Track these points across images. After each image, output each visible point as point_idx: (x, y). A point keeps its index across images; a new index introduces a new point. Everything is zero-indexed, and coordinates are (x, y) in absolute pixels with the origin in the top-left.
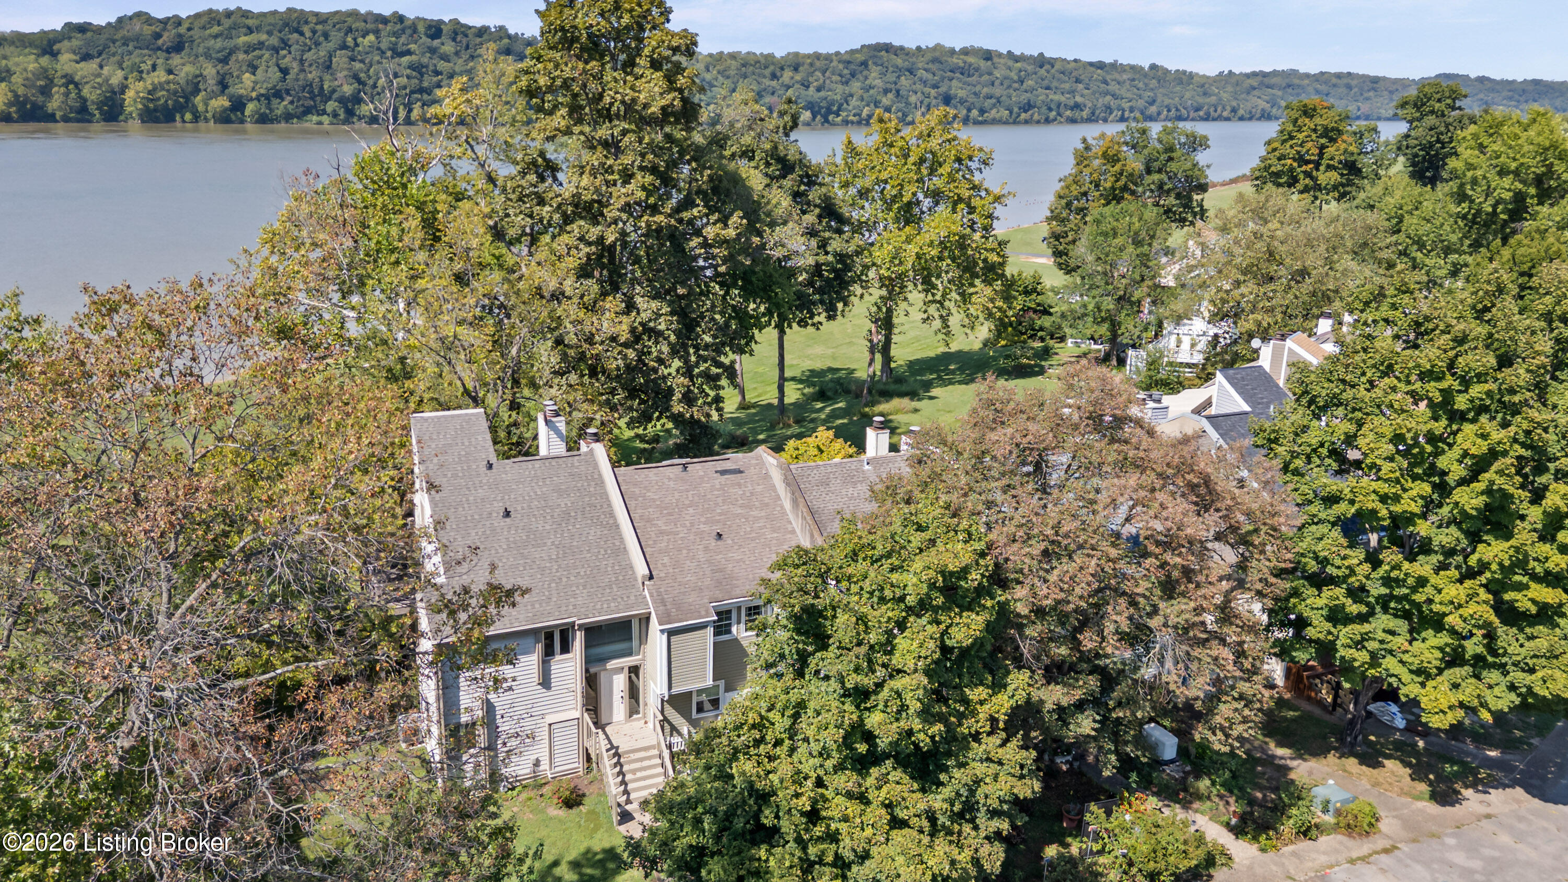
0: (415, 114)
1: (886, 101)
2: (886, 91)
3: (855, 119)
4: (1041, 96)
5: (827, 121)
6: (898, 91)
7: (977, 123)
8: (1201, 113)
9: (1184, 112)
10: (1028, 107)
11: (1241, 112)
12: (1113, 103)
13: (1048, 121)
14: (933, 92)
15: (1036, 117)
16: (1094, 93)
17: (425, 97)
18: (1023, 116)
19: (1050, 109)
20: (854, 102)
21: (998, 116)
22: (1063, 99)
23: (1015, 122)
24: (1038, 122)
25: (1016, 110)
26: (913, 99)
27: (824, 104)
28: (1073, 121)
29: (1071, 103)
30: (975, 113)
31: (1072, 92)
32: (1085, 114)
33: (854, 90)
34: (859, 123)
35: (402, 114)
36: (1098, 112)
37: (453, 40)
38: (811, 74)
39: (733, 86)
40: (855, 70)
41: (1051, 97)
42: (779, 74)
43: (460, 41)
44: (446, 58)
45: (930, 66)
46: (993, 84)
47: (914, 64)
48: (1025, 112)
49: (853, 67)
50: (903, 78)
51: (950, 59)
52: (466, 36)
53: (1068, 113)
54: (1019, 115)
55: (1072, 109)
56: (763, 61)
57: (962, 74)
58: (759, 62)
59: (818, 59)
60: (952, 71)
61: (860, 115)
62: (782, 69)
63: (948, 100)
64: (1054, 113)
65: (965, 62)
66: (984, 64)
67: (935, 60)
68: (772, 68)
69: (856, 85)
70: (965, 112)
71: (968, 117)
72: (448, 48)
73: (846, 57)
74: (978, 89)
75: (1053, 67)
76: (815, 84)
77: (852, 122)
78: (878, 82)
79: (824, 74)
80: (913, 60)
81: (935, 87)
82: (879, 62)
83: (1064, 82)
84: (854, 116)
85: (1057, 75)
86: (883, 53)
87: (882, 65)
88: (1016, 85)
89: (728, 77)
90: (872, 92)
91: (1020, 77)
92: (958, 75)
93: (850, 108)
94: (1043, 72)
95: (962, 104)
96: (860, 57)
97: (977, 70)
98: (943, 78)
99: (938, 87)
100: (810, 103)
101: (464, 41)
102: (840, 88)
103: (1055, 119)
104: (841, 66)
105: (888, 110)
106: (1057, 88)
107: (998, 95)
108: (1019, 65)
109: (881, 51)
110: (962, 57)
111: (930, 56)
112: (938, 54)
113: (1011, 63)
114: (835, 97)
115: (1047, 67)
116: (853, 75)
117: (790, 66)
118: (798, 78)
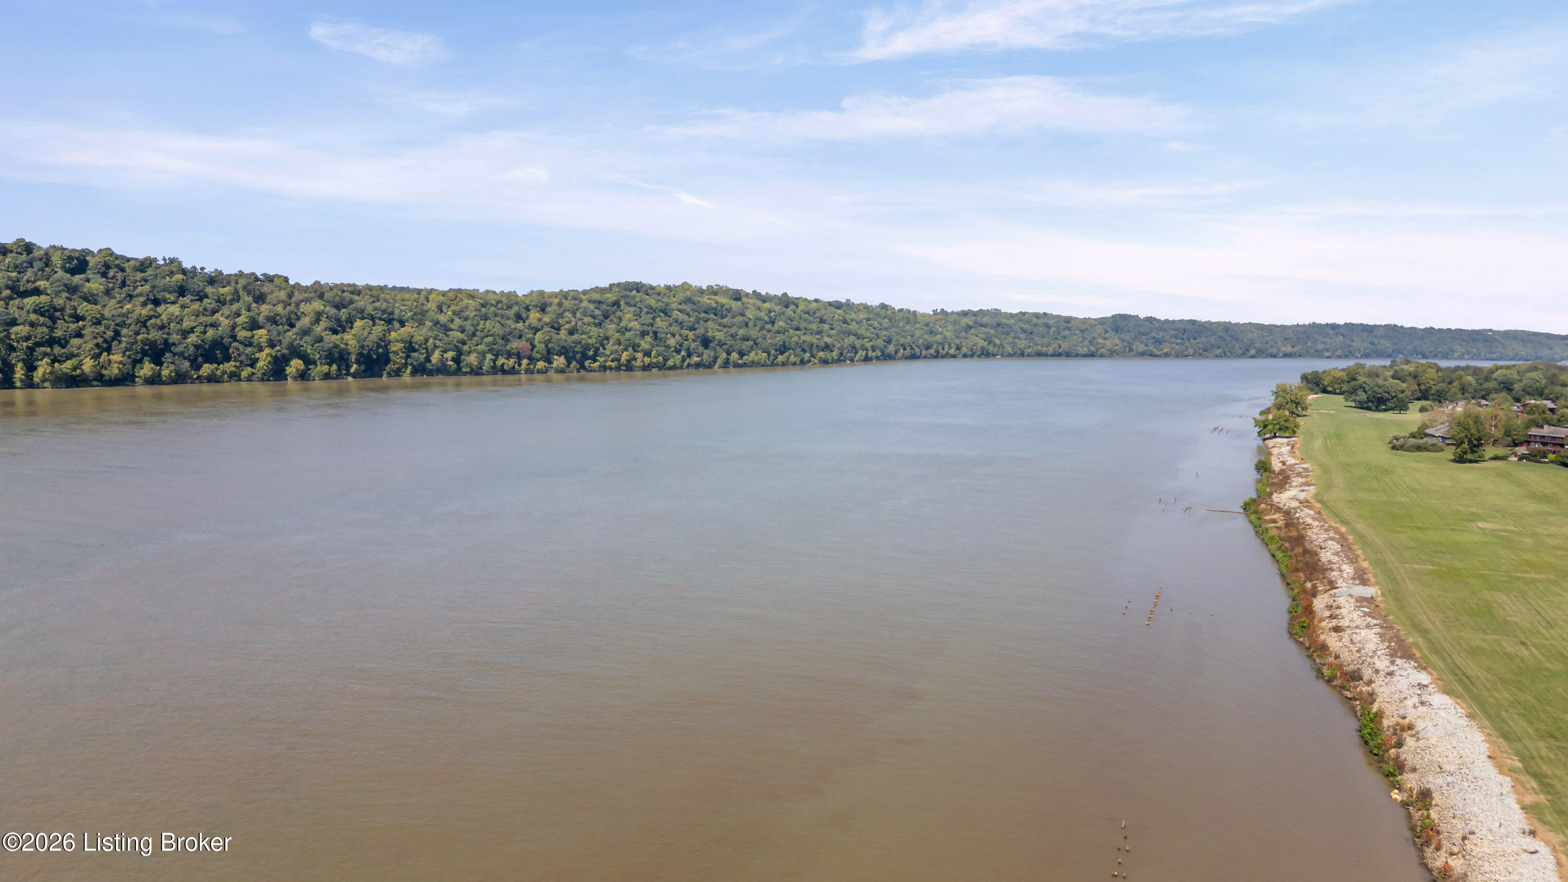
0: (43, 370)
1: (645, 344)
2: (644, 334)
3: (613, 364)
4: (795, 338)
5: (583, 367)
6: (655, 333)
7: (737, 366)
8: (932, 351)
9: (917, 350)
10: (783, 349)
11: (964, 350)
12: (858, 343)
13: (802, 362)
14: (691, 335)
15: (792, 359)
16: (839, 332)
17: (57, 350)
18: (781, 358)
19: (804, 351)
20: (610, 347)
21: (756, 358)
22: (815, 341)
23: (773, 365)
24: (794, 364)
25: (773, 352)
26: (672, 342)
27: (578, 348)
28: (825, 362)
29: (821, 344)
30: (735, 356)
31: (819, 332)
32: (834, 355)
33: (610, 333)
34: (618, 368)
35: (19, 373)
36: (845, 352)
37: (104, 275)
38: (561, 315)
39: (472, 329)
40: (607, 311)
41: (803, 338)
42: (524, 315)
43: (114, 277)
44: (90, 299)
45: (684, 307)
46: (747, 325)
47: (667, 304)
48: (782, 353)
49: (604, 307)
50: (658, 319)
51: (700, 299)
52: (123, 270)
53: (821, 354)
54: (777, 358)
55: (823, 350)
56: (505, 301)
57: (716, 315)
58: (501, 302)
59: (566, 299)
60: (705, 312)
61: (619, 360)
62: (527, 309)
63: (706, 342)
64: (808, 355)
65: (717, 303)
66: (736, 305)
67: (688, 301)
68: (516, 308)
69: (611, 328)
70: (725, 355)
71: (728, 359)
72: (96, 285)
73: (596, 296)
74: (733, 330)
75: (797, 307)
76: (567, 326)
77: (611, 368)
78: (634, 324)
79: (574, 314)
80: (666, 300)
81: (692, 329)
82: (632, 302)
83: (811, 322)
84: (612, 361)
85: (803, 316)
86: (634, 292)
87: (635, 306)
88: (769, 326)
89: (466, 319)
90: (628, 335)
91: (770, 318)
92: (712, 316)
93: (607, 352)
94: (789, 312)
95: (721, 347)
96: (611, 297)
97: (729, 310)
98: (698, 320)
99: (695, 329)
100: (563, 347)
101: (120, 276)
102: (594, 331)
103: (810, 361)
104: (592, 306)
105: (647, 354)
106: (806, 329)
107: (754, 337)
108: (767, 305)
109: (631, 290)
110: (713, 297)
111: (681, 296)
112: (688, 294)
113: (759, 303)
114: (590, 341)
115: (792, 307)
116: (606, 316)
117: (535, 306)
118: (546, 319)
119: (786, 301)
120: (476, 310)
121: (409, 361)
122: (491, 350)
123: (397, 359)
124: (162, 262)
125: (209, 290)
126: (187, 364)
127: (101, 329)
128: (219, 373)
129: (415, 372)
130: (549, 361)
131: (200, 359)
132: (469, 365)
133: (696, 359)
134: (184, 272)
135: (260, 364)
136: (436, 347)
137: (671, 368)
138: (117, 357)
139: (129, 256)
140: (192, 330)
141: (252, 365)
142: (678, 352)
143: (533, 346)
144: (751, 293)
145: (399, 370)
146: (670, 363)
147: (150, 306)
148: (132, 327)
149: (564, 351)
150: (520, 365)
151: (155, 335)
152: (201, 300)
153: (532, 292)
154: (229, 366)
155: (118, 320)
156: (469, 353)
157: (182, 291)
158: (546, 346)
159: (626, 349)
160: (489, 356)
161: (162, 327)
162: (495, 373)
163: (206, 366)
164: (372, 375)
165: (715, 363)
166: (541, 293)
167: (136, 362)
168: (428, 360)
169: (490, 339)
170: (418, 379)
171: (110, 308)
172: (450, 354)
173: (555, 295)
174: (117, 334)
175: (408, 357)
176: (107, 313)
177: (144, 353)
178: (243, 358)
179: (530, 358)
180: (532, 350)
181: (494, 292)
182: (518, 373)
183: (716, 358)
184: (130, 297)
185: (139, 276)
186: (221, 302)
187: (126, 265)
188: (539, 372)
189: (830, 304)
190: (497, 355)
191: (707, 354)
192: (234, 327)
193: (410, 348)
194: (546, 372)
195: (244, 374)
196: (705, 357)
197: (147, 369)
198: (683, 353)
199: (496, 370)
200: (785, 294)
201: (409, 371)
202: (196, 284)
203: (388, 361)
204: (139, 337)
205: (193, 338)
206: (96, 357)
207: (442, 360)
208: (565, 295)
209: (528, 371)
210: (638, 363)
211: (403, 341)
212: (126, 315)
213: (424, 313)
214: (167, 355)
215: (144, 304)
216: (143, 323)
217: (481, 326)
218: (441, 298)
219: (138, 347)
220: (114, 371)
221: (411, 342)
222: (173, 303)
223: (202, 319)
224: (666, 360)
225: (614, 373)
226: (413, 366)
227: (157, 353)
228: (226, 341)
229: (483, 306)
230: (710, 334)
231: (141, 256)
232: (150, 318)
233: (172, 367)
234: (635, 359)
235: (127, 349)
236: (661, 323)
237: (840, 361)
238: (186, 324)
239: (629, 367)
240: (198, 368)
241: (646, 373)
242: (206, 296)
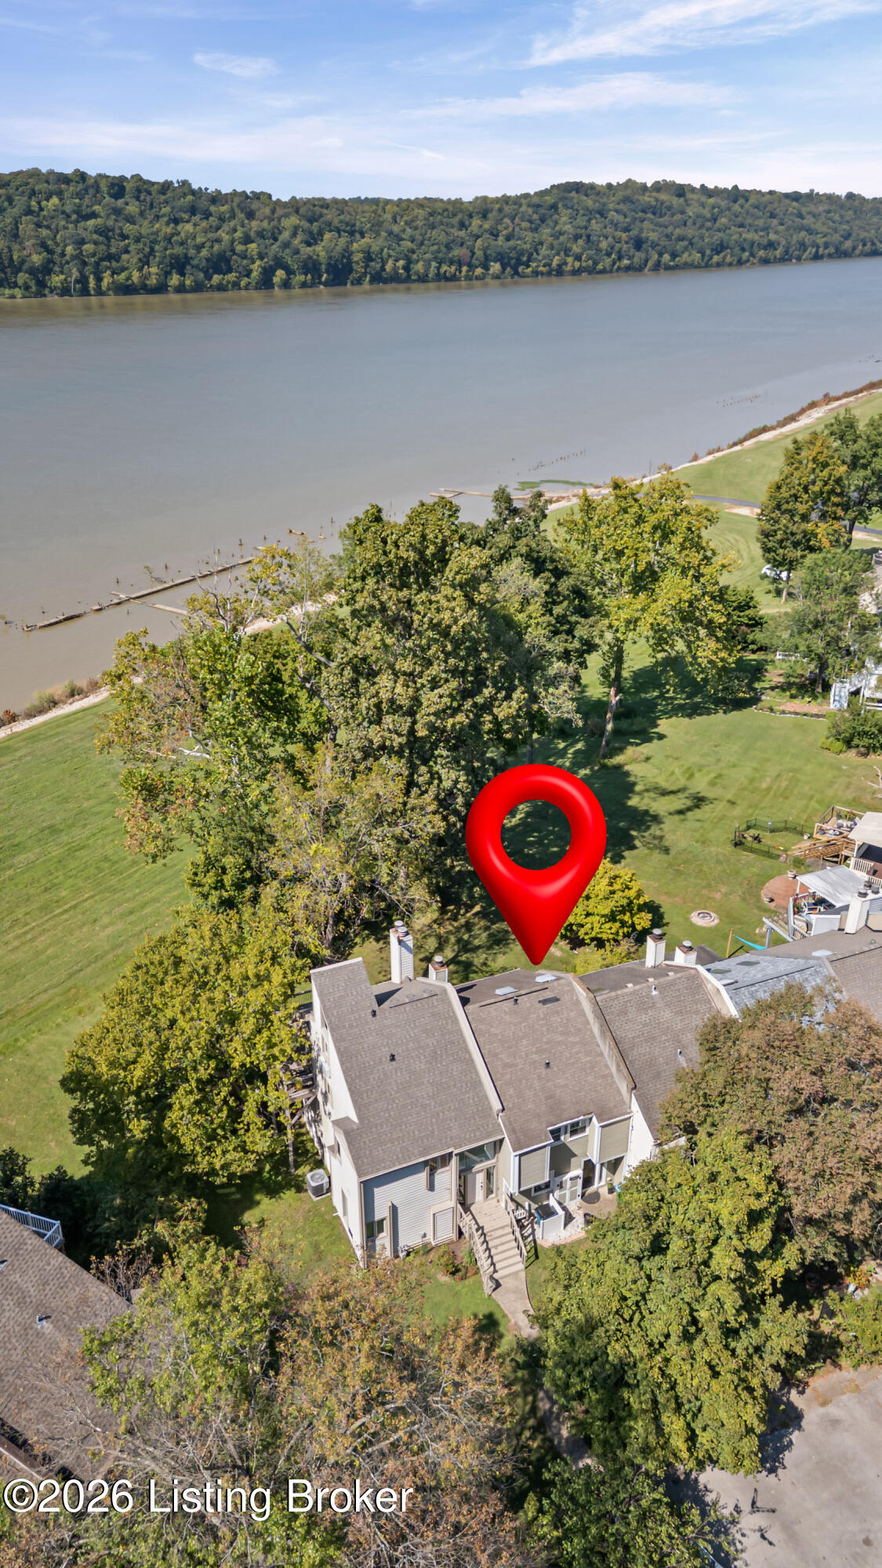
0: (107, 280)
1: (577, 248)
2: (577, 237)
3: (545, 270)
4: (735, 235)
5: (516, 273)
6: (588, 237)
7: (668, 268)
10: (720, 248)
12: (808, 239)
13: (740, 263)
14: (624, 236)
15: (728, 259)
16: (788, 229)
17: (114, 264)
18: (716, 258)
19: (743, 250)
20: (544, 251)
21: (689, 260)
22: (756, 237)
23: (707, 266)
24: (730, 264)
25: (708, 252)
26: (604, 245)
27: (513, 254)
28: (766, 261)
29: (765, 241)
30: (666, 257)
31: (766, 229)
32: (778, 253)
33: (544, 237)
34: (549, 274)
35: (92, 283)
36: (791, 250)
37: (138, 198)
38: (500, 221)
39: (421, 238)
40: (544, 215)
41: (744, 236)
42: (467, 223)
43: (144, 200)
44: (131, 220)
45: (621, 206)
46: (685, 224)
47: (604, 205)
48: (718, 253)
49: (543, 211)
50: (593, 221)
51: (641, 198)
52: (150, 193)
53: (762, 253)
54: (711, 258)
55: (765, 248)
56: (451, 208)
57: (654, 213)
58: (447, 210)
59: (507, 204)
60: (643, 211)
61: (550, 265)
62: (471, 216)
63: (639, 244)
64: (747, 254)
65: (657, 200)
66: (677, 202)
67: (627, 200)
68: (460, 216)
69: (546, 232)
70: (656, 257)
71: (659, 262)
72: (133, 208)
73: (536, 200)
74: (670, 229)
75: (747, 200)
76: (504, 232)
77: (542, 274)
78: (568, 228)
79: (513, 220)
80: (605, 200)
81: (627, 230)
82: (570, 205)
83: (758, 218)
84: (544, 266)
85: (752, 210)
86: (573, 194)
87: (572, 208)
88: (709, 224)
89: (416, 229)
90: (562, 238)
91: (713, 214)
92: (649, 215)
93: (540, 258)
94: (736, 207)
95: (653, 248)
96: (550, 200)
97: (669, 208)
98: (634, 220)
99: (629, 231)
100: (499, 254)
101: (148, 199)
102: (529, 236)
103: (748, 261)
104: (530, 211)
105: (578, 258)
106: (750, 225)
107: (690, 236)
108: (712, 201)
109: (570, 192)
110: (654, 194)
111: (620, 195)
112: (629, 192)
113: (703, 199)
114: (525, 246)
115: (741, 201)
116: (543, 220)
117: (478, 213)
118: (487, 226)
119: (736, 195)
120: (425, 219)
121: (368, 270)
122: (435, 258)
123: (359, 268)
124: (176, 185)
125: (213, 209)
126: (201, 275)
127: (141, 246)
128: (224, 282)
129: (371, 282)
130: (486, 268)
131: (211, 271)
132: (417, 273)
133: (626, 262)
134: (193, 192)
135: (254, 274)
136: (390, 256)
137: (603, 272)
138: (154, 270)
139: (153, 180)
140: (202, 246)
141: (248, 275)
142: (609, 255)
143: (473, 253)
144: (698, 187)
145: (360, 278)
146: (600, 267)
147: (172, 225)
148: (162, 244)
149: (501, 258)
150: (460, 272)
151: (178, 250)
152: (207, 218)
153: (477, 198)
154: (232, 277)
155: (152, 238)
156: (418, 261)
157: (193, 211)
158: (485, 254)
159: (558, 254)
160: (434, 264)
161: (182, 243)
162: (439, 281)
163: (215, 276)
164: (339, 284)
165: (646, 265)
166: (485, 199)
167: (167, 274)
168: (383, 269)
169: (436, 247)
170: (375, 286)
171: (145, 228)
172: (401, 263)
173: (497, 200)
174: (152, 250)
175: (367, 266)
176: (144, 232)
177: (172, 266)
178: (241, 269)
179: (471, 267)
180: (472, 257)
181: (442, 200)
182: (459, 279)
183: (647, 261)
184: (157, 217)
185: (162, 198)
186: (222, 219)
187: (152, 189)
188: (477, 278)
189: (787, 196)
190: (440, 263)
191: (639, 256)
192: (233, 241)
193: (368, 257)
194: (483, 279)
195: (243, 283)
196: (636, 260)
197: (175, 280)
198: (613, 256)
199: (441, 277)
200: (736, 187)
201: (368, 279)
202: (203, 204)
203: (351, 270)
204: (168, 252)
205: (204, 253)
206: (140, 269)
207: (395, 268)
208: (506, 199)
209: (468, 278)
210: (569, 268)
211: (363, 251)
212: (156, 233)
213: (380, 224)
214: (188, 267)
215: (168, 224)
216: (168, 239)
217: (428, 235)
218: (396, 209)
219: (167, 261)
220: (153, 281)
221: (369, 253)
222: (188, 222)
223: (210, 235)
224: (596, 263)
225: (545, 278)
226: (371, 276)
227: (180, 265)
228: (229, 254)
229: (431, 214)
230: (644, 235)
231: (161, 180)
232: (173, 235)
233: (192, 278)
234: (566, 264)
235: (160, 263)
236: (595, 226)
237: (785, 259)
238: (199, 240)
239: (559, 272)
240: (210, 279)
241: (576, 278)
242: (211, 215)
